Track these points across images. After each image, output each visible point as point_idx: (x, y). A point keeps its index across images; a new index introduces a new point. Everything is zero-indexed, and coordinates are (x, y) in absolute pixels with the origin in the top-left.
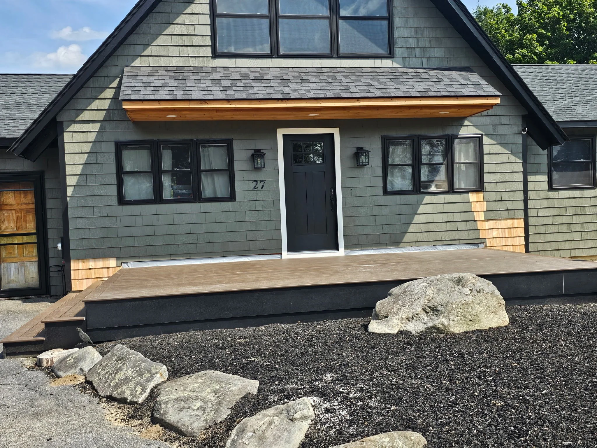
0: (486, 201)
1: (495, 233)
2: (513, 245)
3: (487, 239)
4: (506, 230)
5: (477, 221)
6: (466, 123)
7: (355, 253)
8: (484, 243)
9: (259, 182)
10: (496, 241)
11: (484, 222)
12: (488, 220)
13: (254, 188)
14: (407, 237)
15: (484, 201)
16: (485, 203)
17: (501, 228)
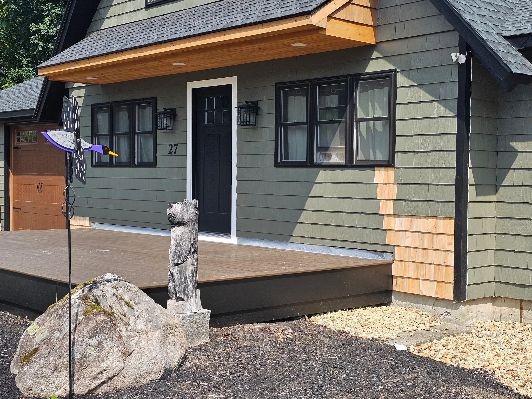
0: (398, 184)
1: (409, 240)
2: (435, 264)
3: (396, 247)
4: (426, 235)
5: (383, 215)
6: (375, 54)
7: (247, 242)
8: (392, 253)
9: (173, 145)
10: (409, 252)
11: (393, 219)
12: (399, 216)
13: (170, 153)
14: (299, 230)
15: (394, 183)
16: (396, 185)
17: (419, 232)
